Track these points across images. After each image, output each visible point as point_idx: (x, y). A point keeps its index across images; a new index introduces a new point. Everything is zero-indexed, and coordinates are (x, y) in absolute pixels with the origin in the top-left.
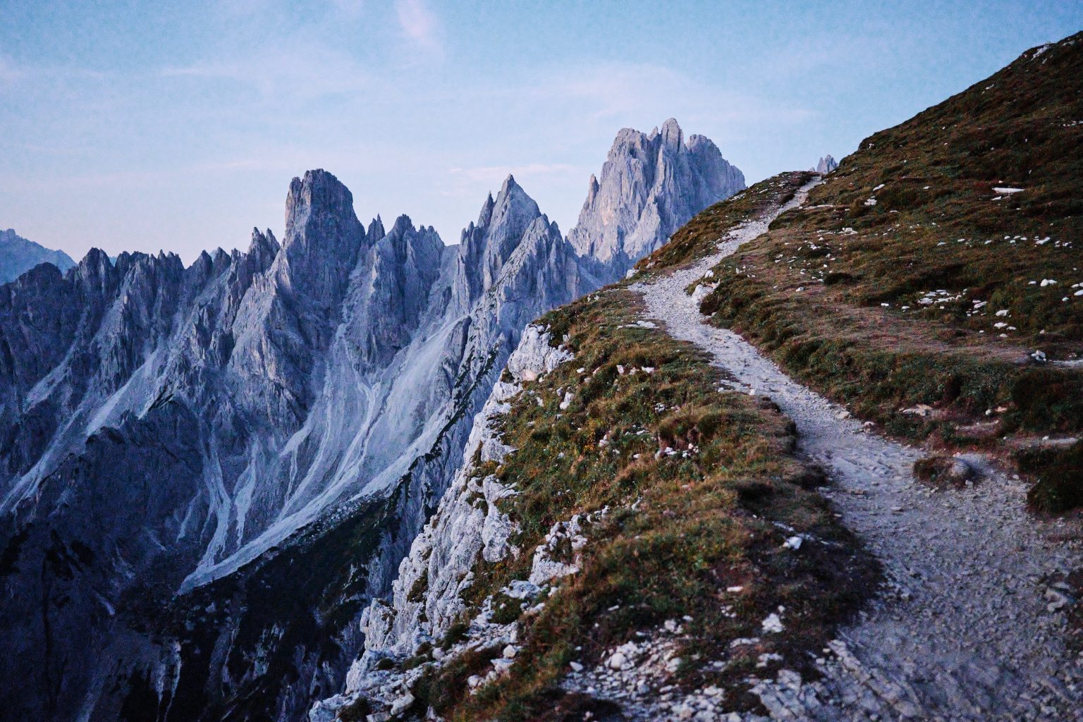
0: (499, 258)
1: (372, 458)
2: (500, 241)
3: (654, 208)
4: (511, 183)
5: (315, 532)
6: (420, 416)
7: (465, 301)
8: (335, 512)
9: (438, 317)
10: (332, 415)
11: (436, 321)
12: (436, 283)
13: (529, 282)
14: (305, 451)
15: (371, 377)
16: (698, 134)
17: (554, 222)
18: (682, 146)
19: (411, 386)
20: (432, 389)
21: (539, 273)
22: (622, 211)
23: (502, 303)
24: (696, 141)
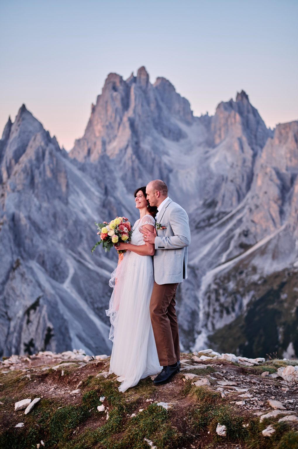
0: (13, 162)
3: (127, 124)
4: (23, 109)
13: (29, 177)
16: (161, 76)
17: (54, 137)
18: (149, 84)
21: (36, 172)
22: (107, 127)
23: (8, 193)
24: (160, 81)
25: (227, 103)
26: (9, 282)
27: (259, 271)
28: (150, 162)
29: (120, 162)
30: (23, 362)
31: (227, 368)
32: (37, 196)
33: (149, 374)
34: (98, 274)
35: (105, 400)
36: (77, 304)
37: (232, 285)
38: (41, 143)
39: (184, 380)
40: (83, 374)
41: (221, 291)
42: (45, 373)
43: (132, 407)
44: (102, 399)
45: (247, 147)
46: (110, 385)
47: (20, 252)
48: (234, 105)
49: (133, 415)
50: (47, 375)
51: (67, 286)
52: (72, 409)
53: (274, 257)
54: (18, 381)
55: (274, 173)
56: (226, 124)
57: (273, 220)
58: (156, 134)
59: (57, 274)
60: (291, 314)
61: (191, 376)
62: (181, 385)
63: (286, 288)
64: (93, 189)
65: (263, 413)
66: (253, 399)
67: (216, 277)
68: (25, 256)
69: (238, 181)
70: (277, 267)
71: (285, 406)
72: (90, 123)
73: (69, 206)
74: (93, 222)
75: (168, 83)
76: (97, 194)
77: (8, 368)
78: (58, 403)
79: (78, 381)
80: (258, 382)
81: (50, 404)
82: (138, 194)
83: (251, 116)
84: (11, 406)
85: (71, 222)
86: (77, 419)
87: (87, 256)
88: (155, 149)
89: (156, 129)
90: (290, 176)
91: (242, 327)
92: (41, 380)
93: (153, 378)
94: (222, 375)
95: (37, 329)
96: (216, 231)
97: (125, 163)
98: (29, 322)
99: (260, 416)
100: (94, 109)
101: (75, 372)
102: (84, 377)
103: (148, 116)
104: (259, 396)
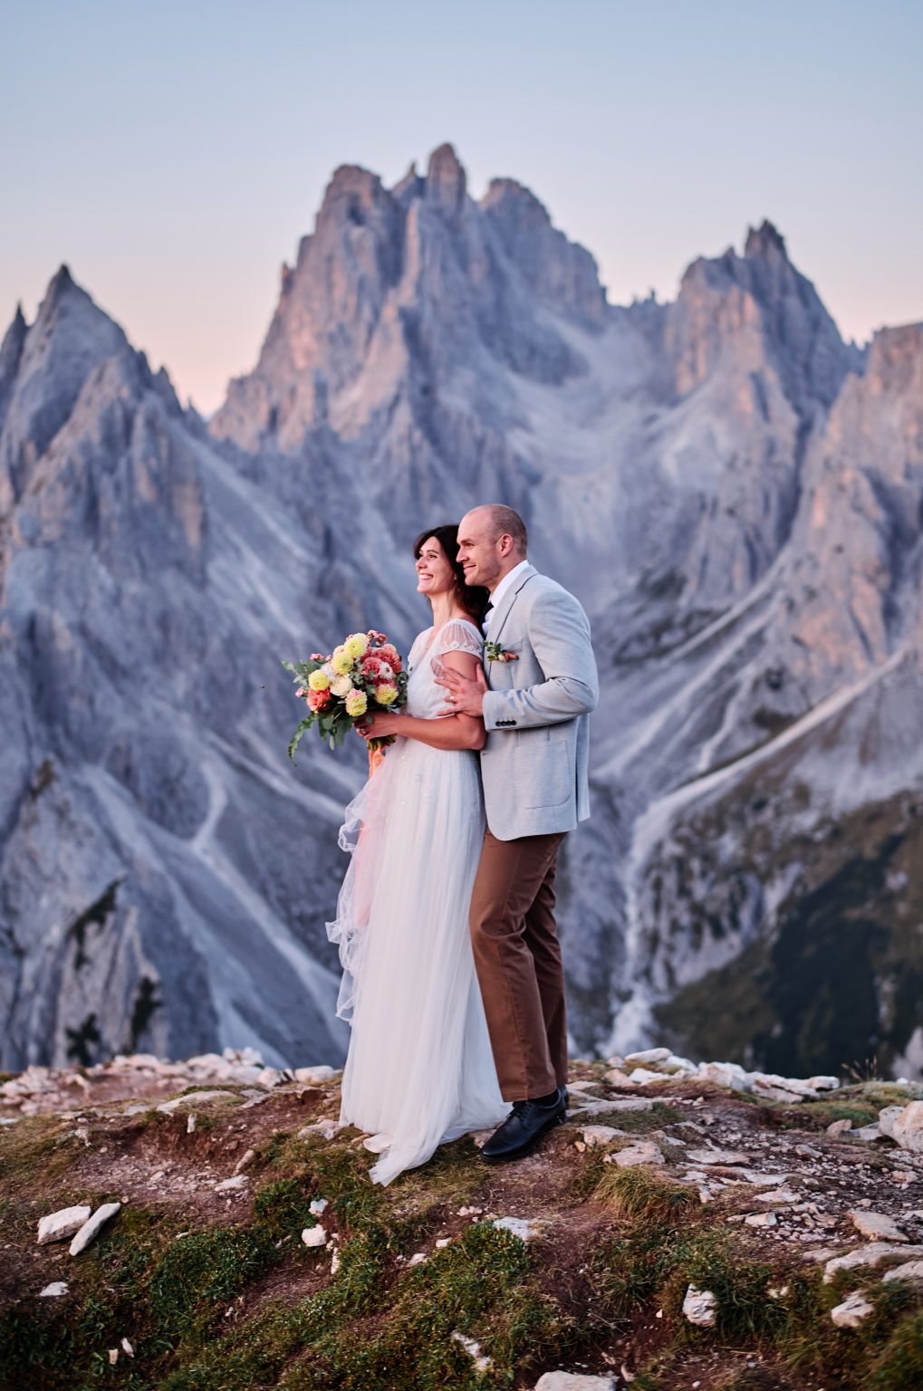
0: (31, 450)
2: (33, 408)
3: (396, 330)
4: (63, 280)
13: (82, 501)
17: (163, 370)
18: (466, 203)
21: (105, 483)
22: (332, 339)
23: (16, 551)
24: (500, 192)
25: (715, 261)
26: (19, 834)
27: (817, 801)
28: (467, 450)
29: (372, 451)
30: (64, 1087)
31: (718, 1109)
32: (108, 560)
33: (467, 1127)
34: (302, 809)
35: (327, 1210)
36: (235, 906)
37: (729, 846)
38: (119, 388)
39: (580, 1146)
40: (256, 1129)
41: (696, 865)
42: (133, 1123)
43: (414, 1234)
44: (316, 1208)
45: (779, 405)
46: (344, 1162)
47: (53, 738)
48: (738, 266)
49: (418, 1258)
50: (139, 1131)
51: (202, 846)
52: (222, 1239)
53: (865, 756)
54: (48, 1148)
55: (865, 485)
56: (712, 330)
57: (863, 637)
58: (488, 364)
59: (172, 810)
61: (596, 1134)
62: (569, 1161)
63: (905, 855)
64: (285, 539)
65: (834, 1253)
66: (802, 1207)
67: (678, 820)
68: (69, 750)
69: (751, 511)
70: (877, 785)
71: (903, 1230)
72: (278, 325)
73: (211, 592)
74: (288, 642)
75: (526, 199)
76: (299, 552)
78: (175, 1219)
79: (240, 1149)
80: (819, 1154)
81: (152, 1222)
82: (426, 548)
83: (793, 303)
84: (26, 1228)
85: (215, 644)
86: (238, 1269)
87: (267, 753)
88: (484, 409)
89: (489, 344)
91: (760, 980)
92: (122, 1146)
93: (480, 1142)
94: (701, 1130)
95: (107, 984)
96: (679, 672)
97: (388, 455)
98: (81, 960)
99: (824, 1263)
100: (289, 280)
101: (229, 1122)
102: (259, 1137)
103: (464, 304)
104: (820, 1197)
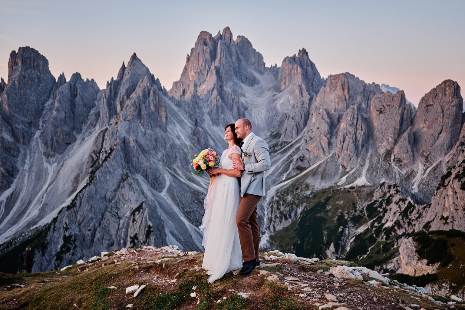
0: (125, 97)
1: (47, 205)
2: (126, 88)
3: (214, 72)
4: (134, 57)
5: (7, 247)
6: (77, 180)
7: (106, 120)
8: (21, 236)
9: (92, 127)
10: (28, 180)
11: (91, 129)
12: (93, 109)
13: (137, 110)
14: (10, 200)
15: (52, 159)
16: (241, 35)
17: (158, 79)
18: (232, 41)
19: (74, 165)
20: (85, 167)
21: (143, 106)
22: (198, 73)
23: (121, 122)
24: (240, 39)
25: (291, 57)
26: (120, 190)
27: (311, 188)
28: (230, 101)
29: (208, 100)
30: (131, 253)
31: (291, 266)
32: (143, 126)
33: (231, 270)
34: (188, 186)
35: (197, 289)
36: (171, 209)
37: (289, 198)
38: (147, 84)
39: (259, 275)
40: (179, 268)
41: (281, 202)
42: (149, 265)
43: (218, 295)
44: (194, 288)
45: (305, 93)
46: (201, 277)
47: (129, 167)
48: (296, 59)
49: (219, 301)
50: (151, 267)
51: (164, 194)
52: (171, 295)
53: (322, 178)
54: (129, 271)
55: (325, 113)
56: (290, 74)
57: (323, 149)
58: (236, 81)
59: (157, 185)
60: (333, 221)
61: (263, 272)
62: (256, 279)
63: (331, 202)
64: (186, 121)
65: (321, 304)
66: (313, 292)
67: (278, 191)
68: (132, 170)
69: (298, 118)
70: (325, 185)
71: (337, 298)
72: (186, 69)
73: (167, 133)
74: (186, 146)
75: (246, 41)
76: (189, 124)
77: (120, 257)
78: (159, 289)
79: (175, 273)
80: (316, 279)
81: (154, 290)
82: (228, 129)
83: (309, 68)
84: (123, 290)
85: (168, 146)
86: (175, 303)
87: (180, 172)
88: (235, 91)
89: (236, 76)
90: (337, 116)
91: (295, 230)
92: (147, 271)
93: (235, 273)
94: (288, 272)
95: (140, 227)
96: (279, 156)
97: (211, 102)
98: (134, 220)
99: (319, 307)
100: (188, 59)
101: (173, 266)
102: (180, 270)
103: (231, 66)
104: (317, 290)
